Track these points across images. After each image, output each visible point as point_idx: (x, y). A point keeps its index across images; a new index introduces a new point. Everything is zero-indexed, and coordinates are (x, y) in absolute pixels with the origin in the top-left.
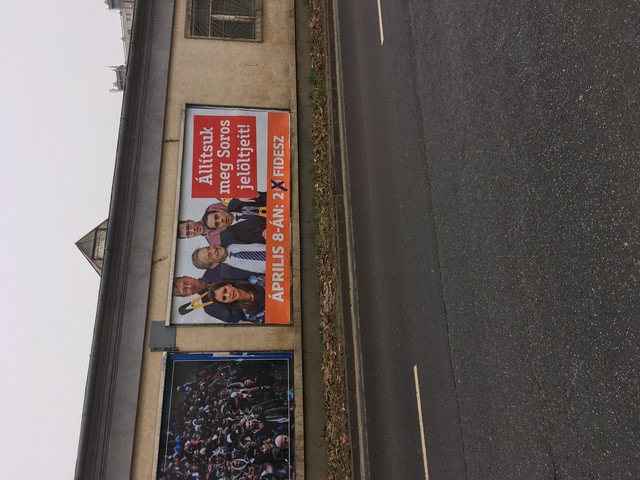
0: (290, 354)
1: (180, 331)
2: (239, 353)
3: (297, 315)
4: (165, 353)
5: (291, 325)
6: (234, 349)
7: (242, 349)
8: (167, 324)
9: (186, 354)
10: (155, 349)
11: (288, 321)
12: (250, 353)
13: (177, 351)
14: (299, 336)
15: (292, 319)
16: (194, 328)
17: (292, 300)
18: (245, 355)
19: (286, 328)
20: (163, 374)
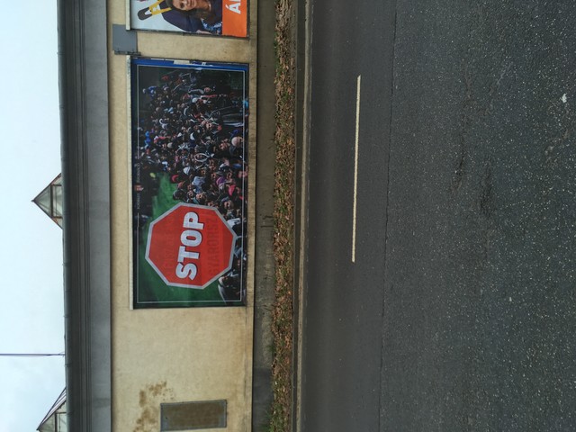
0: (245, 66)
1: (141, 36)
2: (198, 62)
3: (254, 28)
4: (128, 57)
5: (247, 38)
6: (193, 58)
7: (201, 58)
8: (128, 28)
9: (148, 60)
10: (119, 53)
11: (245, 34)
12: (208, 62)
13: (139, 55)
14: (255, 50)
15: (248, 32)
16: (154, 35)
17: (248, 12)
18: (204, 64)
19: (242, 41)
20: (129, 76)
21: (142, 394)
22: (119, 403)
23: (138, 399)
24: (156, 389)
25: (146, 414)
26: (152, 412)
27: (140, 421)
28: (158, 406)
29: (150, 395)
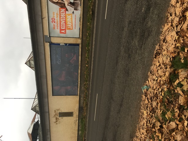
0: (78, 45)
1: (52, 38)
4: (49, 43)
5: (79, 38)
6: (65, 43)
7: (67, 43)
8: (48, 36)
10: (46, 42)
12: (69, 44)
14: (81, 40)
21: (55, 111)
22: (50, 112)
23: (54, 112)
24: (58, 110)
25: (56, 114)
26: (57, 114)
27: (55, 115)
28: (58, 113)
29: (57, 111)
